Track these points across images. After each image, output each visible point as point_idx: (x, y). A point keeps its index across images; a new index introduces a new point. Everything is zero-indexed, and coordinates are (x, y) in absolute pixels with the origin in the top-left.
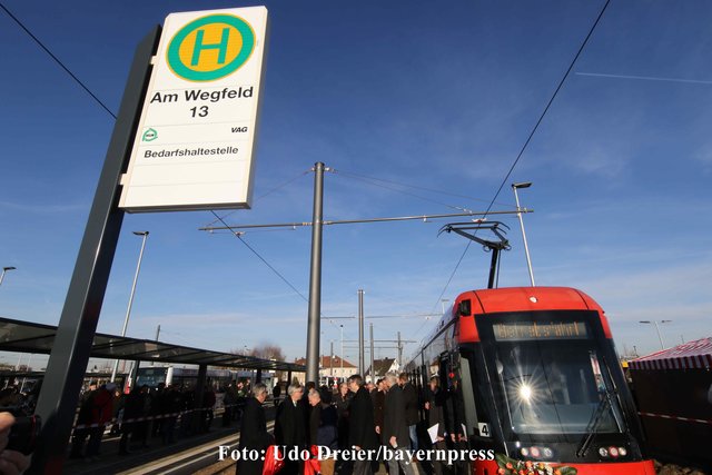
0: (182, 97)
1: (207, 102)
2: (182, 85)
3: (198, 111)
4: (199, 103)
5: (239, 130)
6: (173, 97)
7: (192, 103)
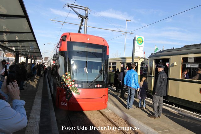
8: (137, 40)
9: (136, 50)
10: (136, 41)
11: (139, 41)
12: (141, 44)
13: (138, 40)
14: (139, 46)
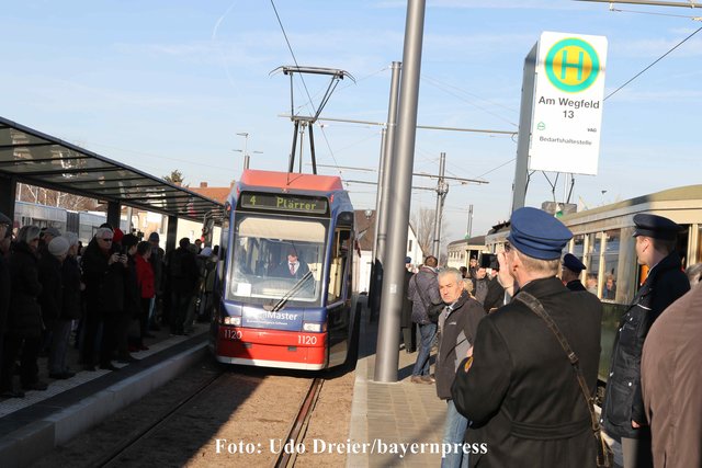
0: (557, 102)
1: (573, 108)
2: (557, 94)
3: (568, 114)
4: (568, 108)
5: (592, 130)
6: (552, 101)
7: (563, 108)
8: (549, 64)
9: (542, 126)
10: (540, 69)
11: (565, 65)
12: (586, 84)
13: (558, 57)
14: (563, 102)
